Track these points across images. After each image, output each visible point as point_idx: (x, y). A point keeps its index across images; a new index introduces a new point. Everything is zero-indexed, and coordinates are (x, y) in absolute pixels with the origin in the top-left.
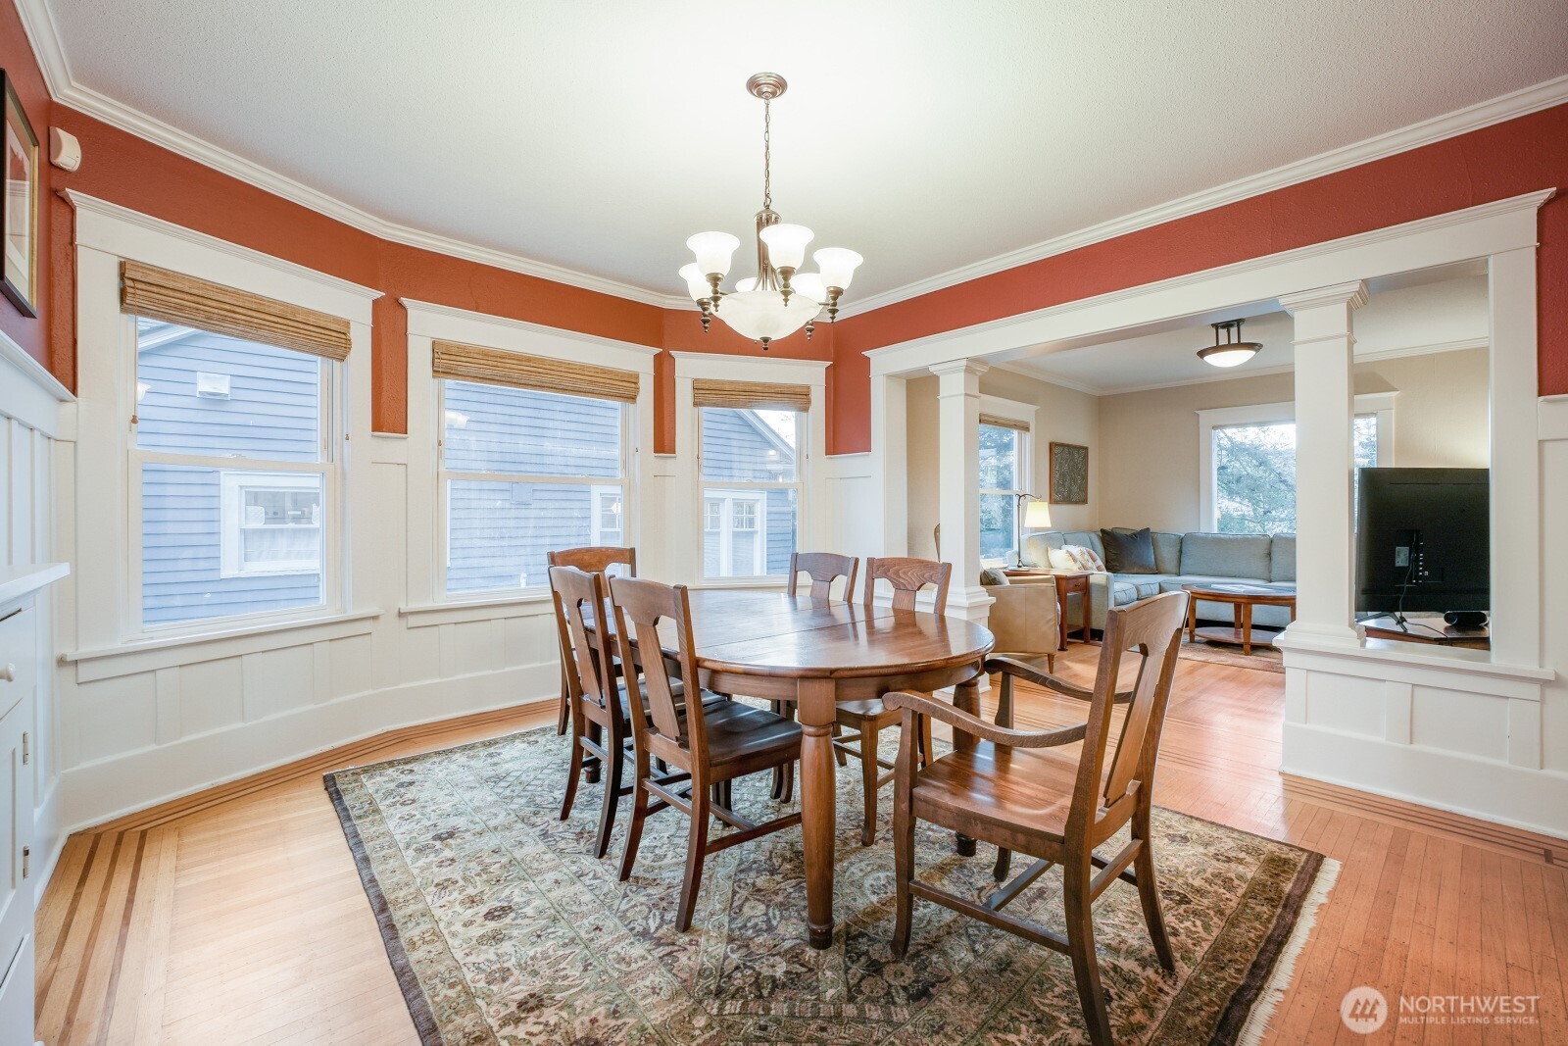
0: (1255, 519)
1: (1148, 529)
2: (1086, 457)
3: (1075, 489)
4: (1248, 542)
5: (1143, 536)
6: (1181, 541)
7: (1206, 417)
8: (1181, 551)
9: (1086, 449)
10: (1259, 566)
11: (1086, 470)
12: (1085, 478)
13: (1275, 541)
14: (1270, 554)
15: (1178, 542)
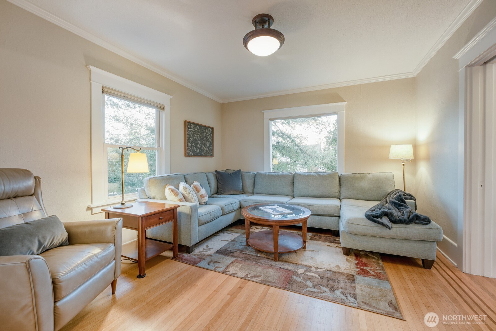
0: (291, 164)
1: (240, 170)
2: (212, 133)
3: (205, 149)
4: (283, 176)
5: (238, 174)
6: (255, 176)
7: (268, 114)
8: (254, 182)
9: (213, 128)
10: (288, 189)
11: (213, 140)
12: (212, 143)
13: (295, 176)
14: (293, 183)
15: (253, 176)
